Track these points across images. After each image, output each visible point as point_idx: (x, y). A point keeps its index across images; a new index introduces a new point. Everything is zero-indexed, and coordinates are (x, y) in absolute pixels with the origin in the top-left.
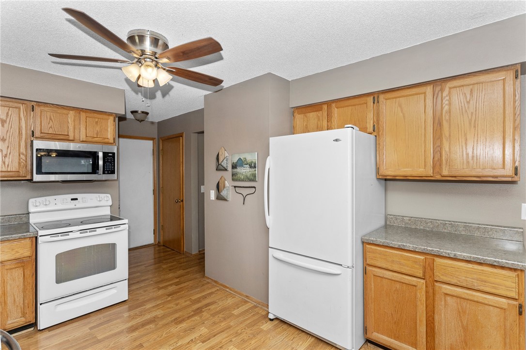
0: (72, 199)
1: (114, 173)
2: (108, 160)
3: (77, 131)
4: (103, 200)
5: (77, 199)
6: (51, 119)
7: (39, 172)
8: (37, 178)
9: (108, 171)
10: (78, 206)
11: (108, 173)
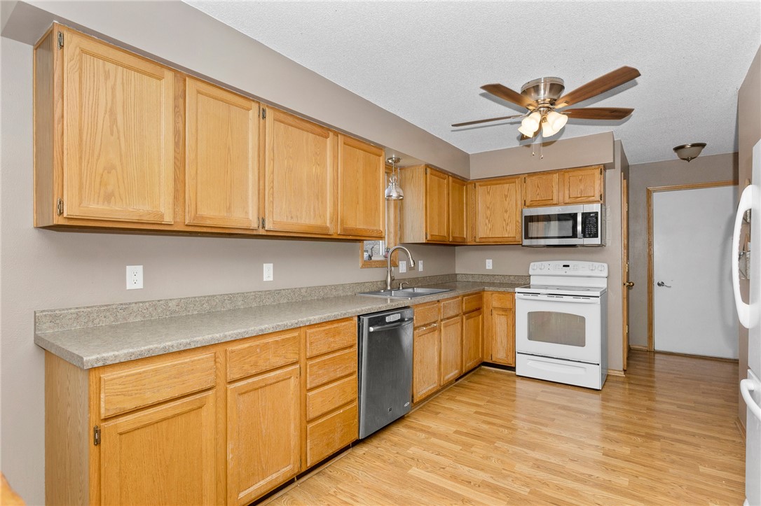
0: (564, 266)
1: (597, 237)
2: (590, 221)
3: (561, 194)
4: (596, 271)
5: (568, 266)
6: (538, 186)
7: (527, 237)
8: (526, 242)
9: (589, 234)
10: (568, 273)
11: (590, 237)
